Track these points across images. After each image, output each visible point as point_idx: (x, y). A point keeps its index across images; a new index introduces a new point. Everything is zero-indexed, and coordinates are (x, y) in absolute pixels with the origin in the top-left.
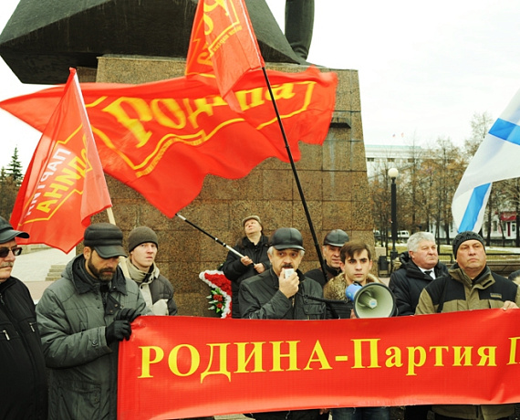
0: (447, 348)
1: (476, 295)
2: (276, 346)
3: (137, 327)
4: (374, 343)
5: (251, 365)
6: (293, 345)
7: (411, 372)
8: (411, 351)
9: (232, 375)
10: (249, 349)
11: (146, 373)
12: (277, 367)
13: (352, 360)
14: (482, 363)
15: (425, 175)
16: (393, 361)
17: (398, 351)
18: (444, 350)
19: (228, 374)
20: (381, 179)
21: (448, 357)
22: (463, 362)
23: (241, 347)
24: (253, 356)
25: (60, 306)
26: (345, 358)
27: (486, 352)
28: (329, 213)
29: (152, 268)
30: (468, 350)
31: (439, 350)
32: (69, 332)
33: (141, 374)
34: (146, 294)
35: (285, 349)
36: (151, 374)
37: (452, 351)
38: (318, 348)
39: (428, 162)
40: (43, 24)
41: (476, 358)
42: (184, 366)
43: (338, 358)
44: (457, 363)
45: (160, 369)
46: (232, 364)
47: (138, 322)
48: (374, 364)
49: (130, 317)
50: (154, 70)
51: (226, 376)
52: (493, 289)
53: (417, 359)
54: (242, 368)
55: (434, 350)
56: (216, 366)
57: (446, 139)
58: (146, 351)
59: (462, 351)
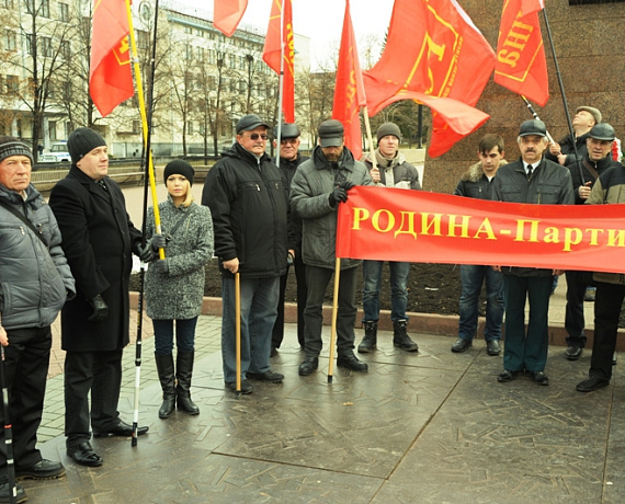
0: (602, 231)
2: (453, 218)
3: (352, 194)
4: (535, 223)
5: (432, 229)
6: (466, 219)
7: (567, 248)
8: (568, 231)
9: (418, 235)
10: (431, 218)
11: (356, 226)
12: (451, 233)
13: (514, 234)
16: (551, 238)
17: (556, 230)
18: (599, 232)
19: (415, 234)
21: (603, 239)
22: (617, 242)
23: (425, 216)
24: (433, 224)
25: (305, 177)
26: (509, 232)
30: (622, 232)
31: (595, 232)
32: (311, 195)
33: (353, 227)
36: (360, 228)
37: (607, 234)
38: (486, 223)
42: (383, 225)
43: (503, 232)
44: (611, 243)
45: (366, 225)
47: (353, 191)
48: (534, 238)
49: (348, 187)
51: (412, 236)
53: (573, 238)
54: (425, 231)
55: (590, 232)
56: (406, 227)
58: (357, 211)
59: (617, 233)
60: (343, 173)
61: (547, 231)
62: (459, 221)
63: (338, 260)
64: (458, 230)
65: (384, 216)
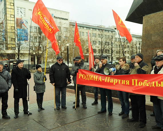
0: (121, 80)
4: (109, 78)
5: (91, 79)
7: (114, 84)
8: (115, 80)
9: (89, 80)
11: (80, 78)
14: (127, 84)
17: (113, 80)
22: (123, 83)
23: (90, 76)
27: (127, 82)
30: (124, 81)
38: (100, 77)
41: (126, 83)
42: (84, 78)
43: (103, 80)
53: (116, 82)
55: (119, 80)
56: (87, 78)
58: (80, 74)
59: (123, 81)
61: (111, 80)
62: (96, 77)
63: (77, 85)
64: (95, 79)
65: (84, 75)
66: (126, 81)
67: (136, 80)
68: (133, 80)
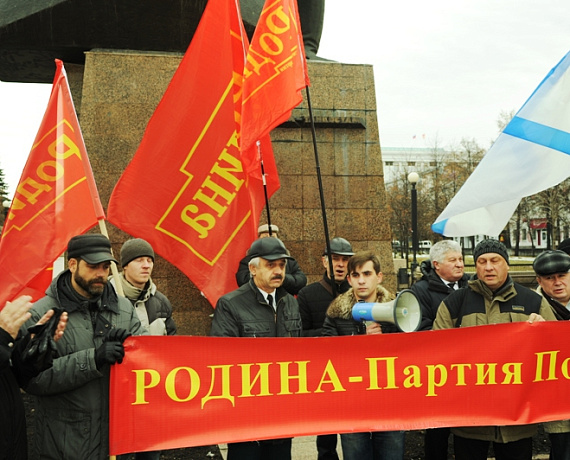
0: (469, 365)
1: (497, 308)
2: (284, 366)
3: (130, 349)
4: (390, 361)
6: (302, 366)
7: (431, 393)
8: (431, 369)
9: (236, 399)
10: (254, 371)
12: (285, 390)
13: (367, 381)
14: (507, 381)
15: (448, 180)
16: (412, 381)
17: (417, 370)
18: (466, 368)
19: (232, 399)
20: (400, 185)
21: (471, 375)
22: (486, 380)
23: (246, 368)
24: (259, 378)
26: (359, 379)
27: (511, 369)
28: (342, 222)
29: (148, 284)
30: (492, 367)
31: (461, 368)
33: (135, 401)
34: (141, 313)
35: (293, 370)
36: (146, 400)
37: (475, 369)
38: (330, 368)
39: (452, 165)
40: (22, 15)
41: (500, 375)
43: (352, 379)
44: (480, 381)
45: (156, 394)
46: (236, 387)
48: (391, 384)
49: (120, 337)
50: (148, 66)
51: (229, 401)
52: (515, 301)
53: (438, 379)
54: (246, 392)
55: (456, 368)
56: (218, 390)
57: (470, 140)
59: (486, 368)
60: (104, 315)
61: (406, 371)
64: (294, 385)
65: (183, 377)
66: (505, 368)
67: (554, 355)
68: (540, 356)
